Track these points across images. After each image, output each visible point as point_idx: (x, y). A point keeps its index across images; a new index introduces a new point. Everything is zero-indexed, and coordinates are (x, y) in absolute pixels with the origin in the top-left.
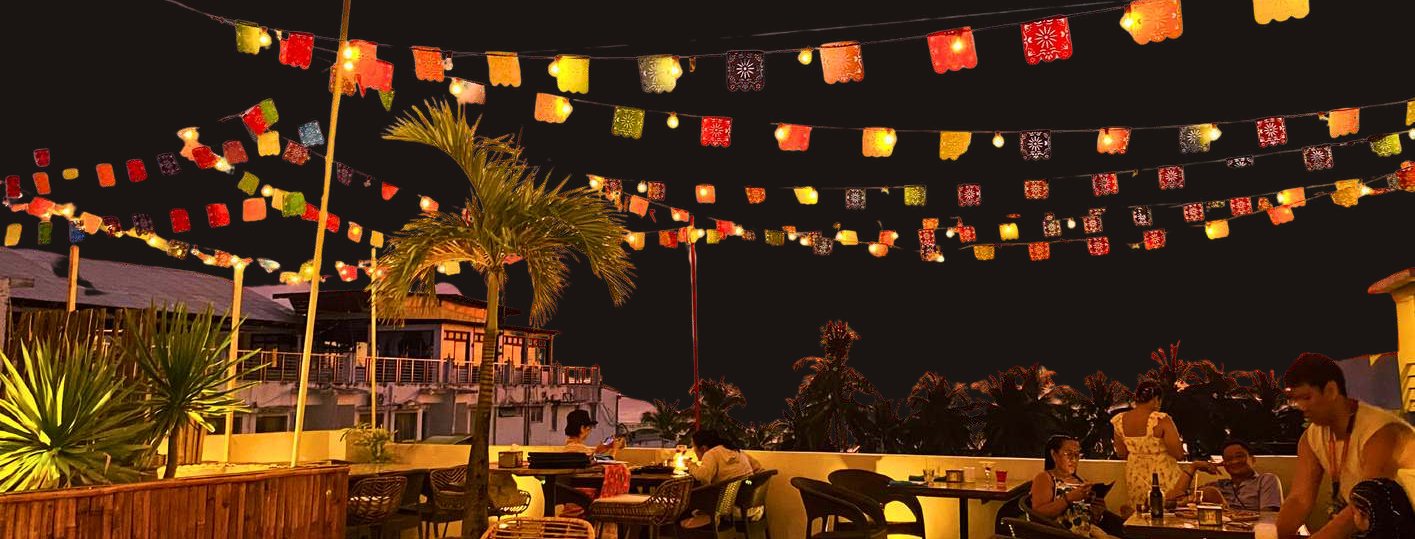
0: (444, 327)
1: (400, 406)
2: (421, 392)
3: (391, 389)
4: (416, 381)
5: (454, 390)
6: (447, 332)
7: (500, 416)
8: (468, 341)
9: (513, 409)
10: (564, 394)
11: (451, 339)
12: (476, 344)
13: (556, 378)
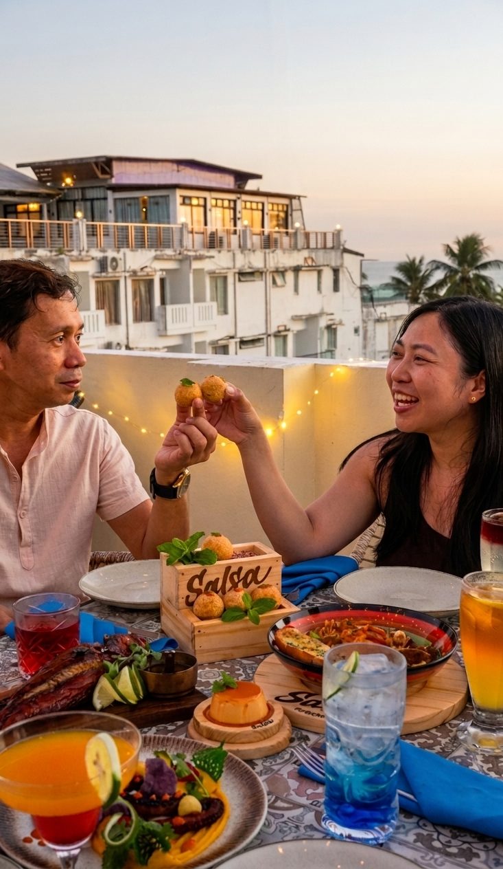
0: (179, 192)
1: (135, 272)
2: (156, 258)
3: (124, 254)
4: (151, 247)
5: (190, 256)
6: (184, 198)
7: (240, 280)
8: (205, 207)
9: (252, 274)
10: (305, 259)
11: (187, 205)
12: (213, 209)
13: (296, 244)
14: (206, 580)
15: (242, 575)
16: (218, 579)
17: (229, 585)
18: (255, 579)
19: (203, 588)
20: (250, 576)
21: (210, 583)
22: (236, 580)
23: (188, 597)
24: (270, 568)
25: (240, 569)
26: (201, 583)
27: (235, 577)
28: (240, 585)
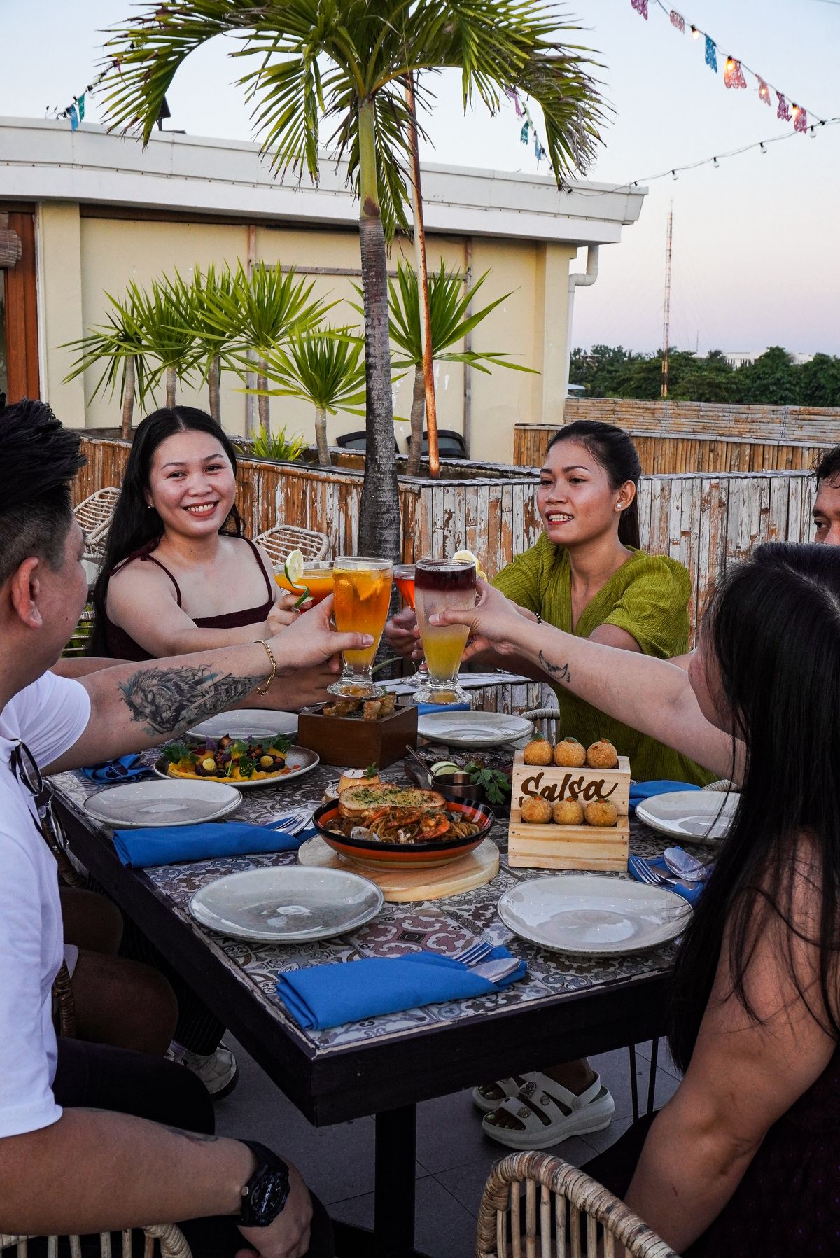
14: (544, 783)
15: (584, 786)
16: (555, 786)
17: (567, 794)
18: (598, 792)
19: (539, 791)
20: (593, 789)
21: (547, 788)
22: (577, 790)
23: (522, 798)
24: (617, 784)
25: (582, 779)
26: (537, 787)
27: (576, 786)
28: (581, 795)
